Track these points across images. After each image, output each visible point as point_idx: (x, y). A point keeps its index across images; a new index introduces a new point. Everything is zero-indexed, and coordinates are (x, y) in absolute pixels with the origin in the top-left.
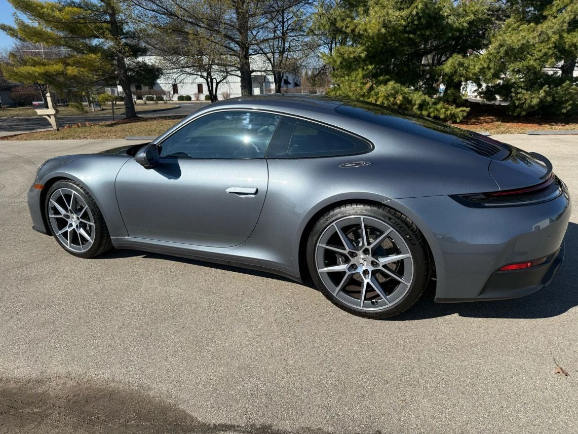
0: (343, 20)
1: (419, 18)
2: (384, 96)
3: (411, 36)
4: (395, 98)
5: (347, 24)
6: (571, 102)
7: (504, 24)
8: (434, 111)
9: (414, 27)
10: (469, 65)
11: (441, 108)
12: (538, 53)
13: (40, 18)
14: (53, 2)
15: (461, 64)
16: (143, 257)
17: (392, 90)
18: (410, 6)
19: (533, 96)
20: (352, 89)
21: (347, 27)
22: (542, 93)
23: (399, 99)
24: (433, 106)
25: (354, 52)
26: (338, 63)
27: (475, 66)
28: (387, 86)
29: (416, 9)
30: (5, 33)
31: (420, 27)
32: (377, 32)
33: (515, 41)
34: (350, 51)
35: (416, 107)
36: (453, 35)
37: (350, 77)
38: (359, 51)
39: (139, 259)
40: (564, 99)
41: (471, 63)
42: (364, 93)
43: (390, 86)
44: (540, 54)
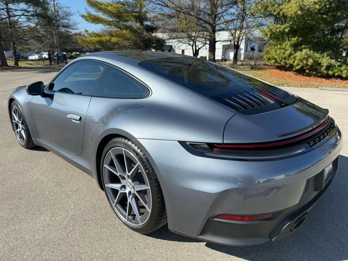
0: (272, 6)
1: (330, 3)
2: (300, 59)
3: (325, 16)
4: (307, 61)
5: (275, 9)
8: (338, 72)
9: (327, 10)
11: (344, 70)
13: (100, 10)
14: (109, 2)
17: (305, 55)
20: (277, 54)
21: (275, 11)
23: (311, 61)
24: (339, 68)
25: (280, 28)
28: (302, 52)
30: (84, 19)
31: (331, 9)
34: (277, 27)
35: (324, 68)
37: (281, 46)
38: (284, 27)
42: (286, 57)
43: (304, 52)
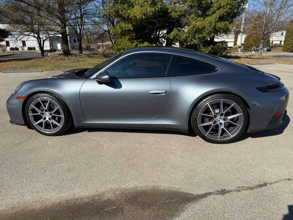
0: (122, 11)
1: (159, 12)
3: (154, 20)
6: (220, 52)
7: (190, 17)
9: (156, 16)
10: (181, 35)
12: (207, 31)
15: (177, 35)
16: (87, 132)
18: (155, 6)
19: (206, 49)
21: (125, 14)
22: (210, 49)
25: (128, 27)
26: (119, 32)
27: (183, 36)
29: (157, 8)
31: (159, 16)
32: (141, 18)
33: (200, 25)
34: (126, 27)
36: (171, 21)
38: (130, 27)
39: (86, 133)
40: (218, 51)
41: (181, 34)
43: (145, 44)
44: (208, 31)
